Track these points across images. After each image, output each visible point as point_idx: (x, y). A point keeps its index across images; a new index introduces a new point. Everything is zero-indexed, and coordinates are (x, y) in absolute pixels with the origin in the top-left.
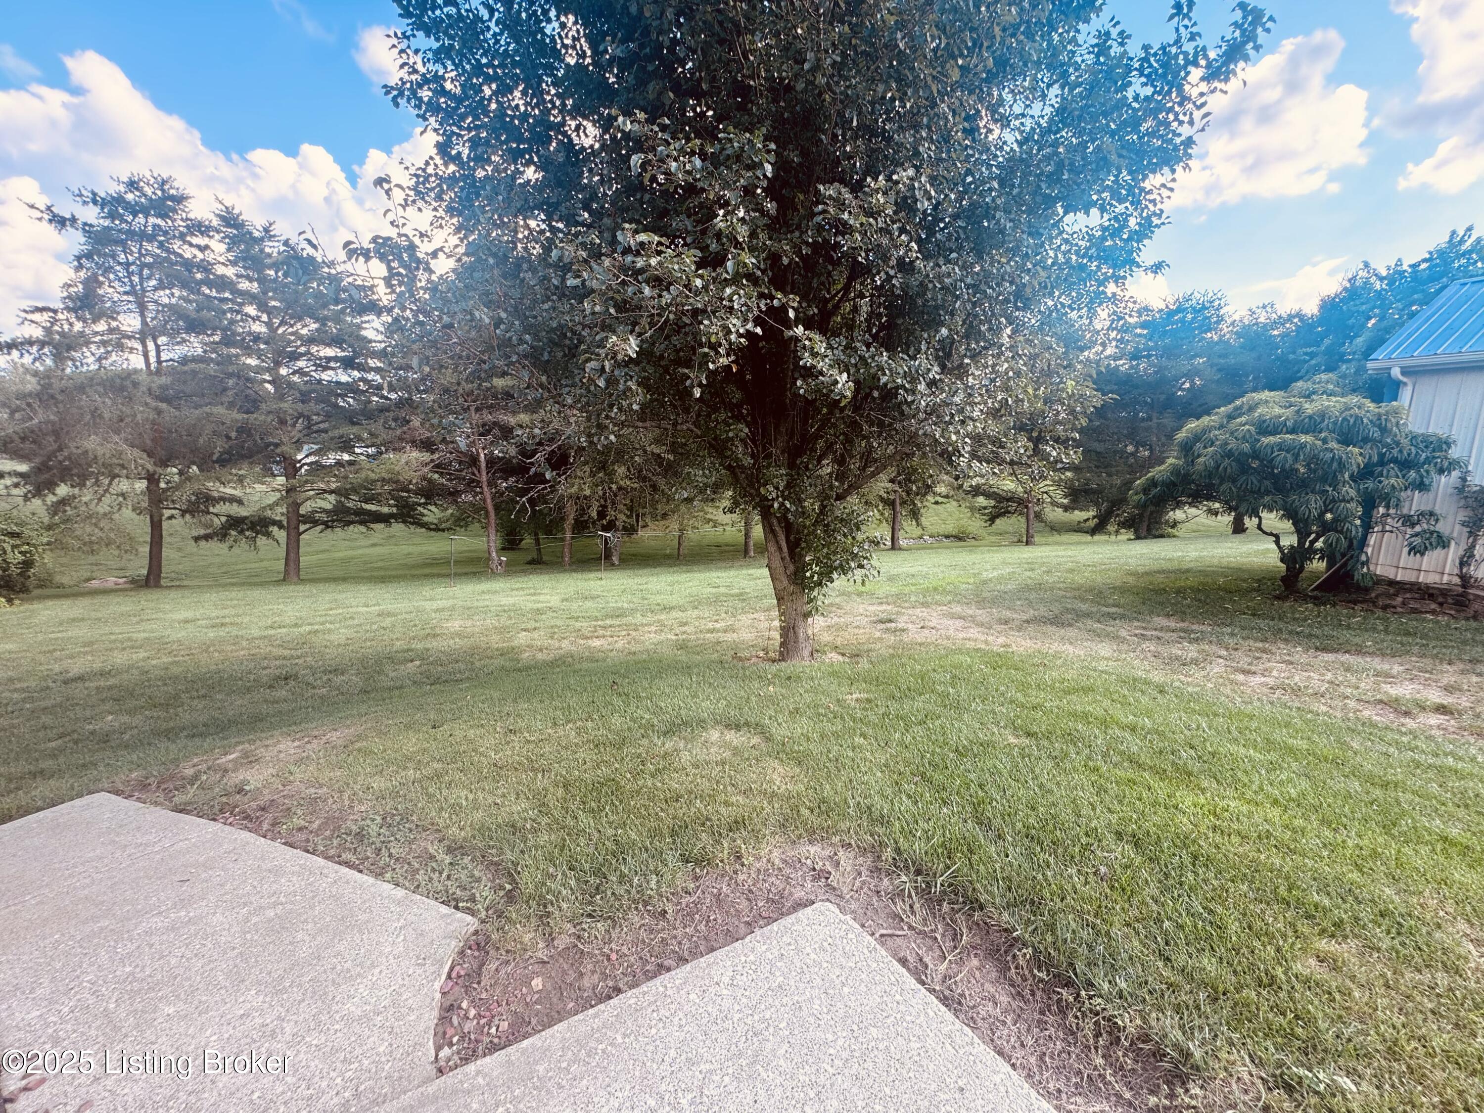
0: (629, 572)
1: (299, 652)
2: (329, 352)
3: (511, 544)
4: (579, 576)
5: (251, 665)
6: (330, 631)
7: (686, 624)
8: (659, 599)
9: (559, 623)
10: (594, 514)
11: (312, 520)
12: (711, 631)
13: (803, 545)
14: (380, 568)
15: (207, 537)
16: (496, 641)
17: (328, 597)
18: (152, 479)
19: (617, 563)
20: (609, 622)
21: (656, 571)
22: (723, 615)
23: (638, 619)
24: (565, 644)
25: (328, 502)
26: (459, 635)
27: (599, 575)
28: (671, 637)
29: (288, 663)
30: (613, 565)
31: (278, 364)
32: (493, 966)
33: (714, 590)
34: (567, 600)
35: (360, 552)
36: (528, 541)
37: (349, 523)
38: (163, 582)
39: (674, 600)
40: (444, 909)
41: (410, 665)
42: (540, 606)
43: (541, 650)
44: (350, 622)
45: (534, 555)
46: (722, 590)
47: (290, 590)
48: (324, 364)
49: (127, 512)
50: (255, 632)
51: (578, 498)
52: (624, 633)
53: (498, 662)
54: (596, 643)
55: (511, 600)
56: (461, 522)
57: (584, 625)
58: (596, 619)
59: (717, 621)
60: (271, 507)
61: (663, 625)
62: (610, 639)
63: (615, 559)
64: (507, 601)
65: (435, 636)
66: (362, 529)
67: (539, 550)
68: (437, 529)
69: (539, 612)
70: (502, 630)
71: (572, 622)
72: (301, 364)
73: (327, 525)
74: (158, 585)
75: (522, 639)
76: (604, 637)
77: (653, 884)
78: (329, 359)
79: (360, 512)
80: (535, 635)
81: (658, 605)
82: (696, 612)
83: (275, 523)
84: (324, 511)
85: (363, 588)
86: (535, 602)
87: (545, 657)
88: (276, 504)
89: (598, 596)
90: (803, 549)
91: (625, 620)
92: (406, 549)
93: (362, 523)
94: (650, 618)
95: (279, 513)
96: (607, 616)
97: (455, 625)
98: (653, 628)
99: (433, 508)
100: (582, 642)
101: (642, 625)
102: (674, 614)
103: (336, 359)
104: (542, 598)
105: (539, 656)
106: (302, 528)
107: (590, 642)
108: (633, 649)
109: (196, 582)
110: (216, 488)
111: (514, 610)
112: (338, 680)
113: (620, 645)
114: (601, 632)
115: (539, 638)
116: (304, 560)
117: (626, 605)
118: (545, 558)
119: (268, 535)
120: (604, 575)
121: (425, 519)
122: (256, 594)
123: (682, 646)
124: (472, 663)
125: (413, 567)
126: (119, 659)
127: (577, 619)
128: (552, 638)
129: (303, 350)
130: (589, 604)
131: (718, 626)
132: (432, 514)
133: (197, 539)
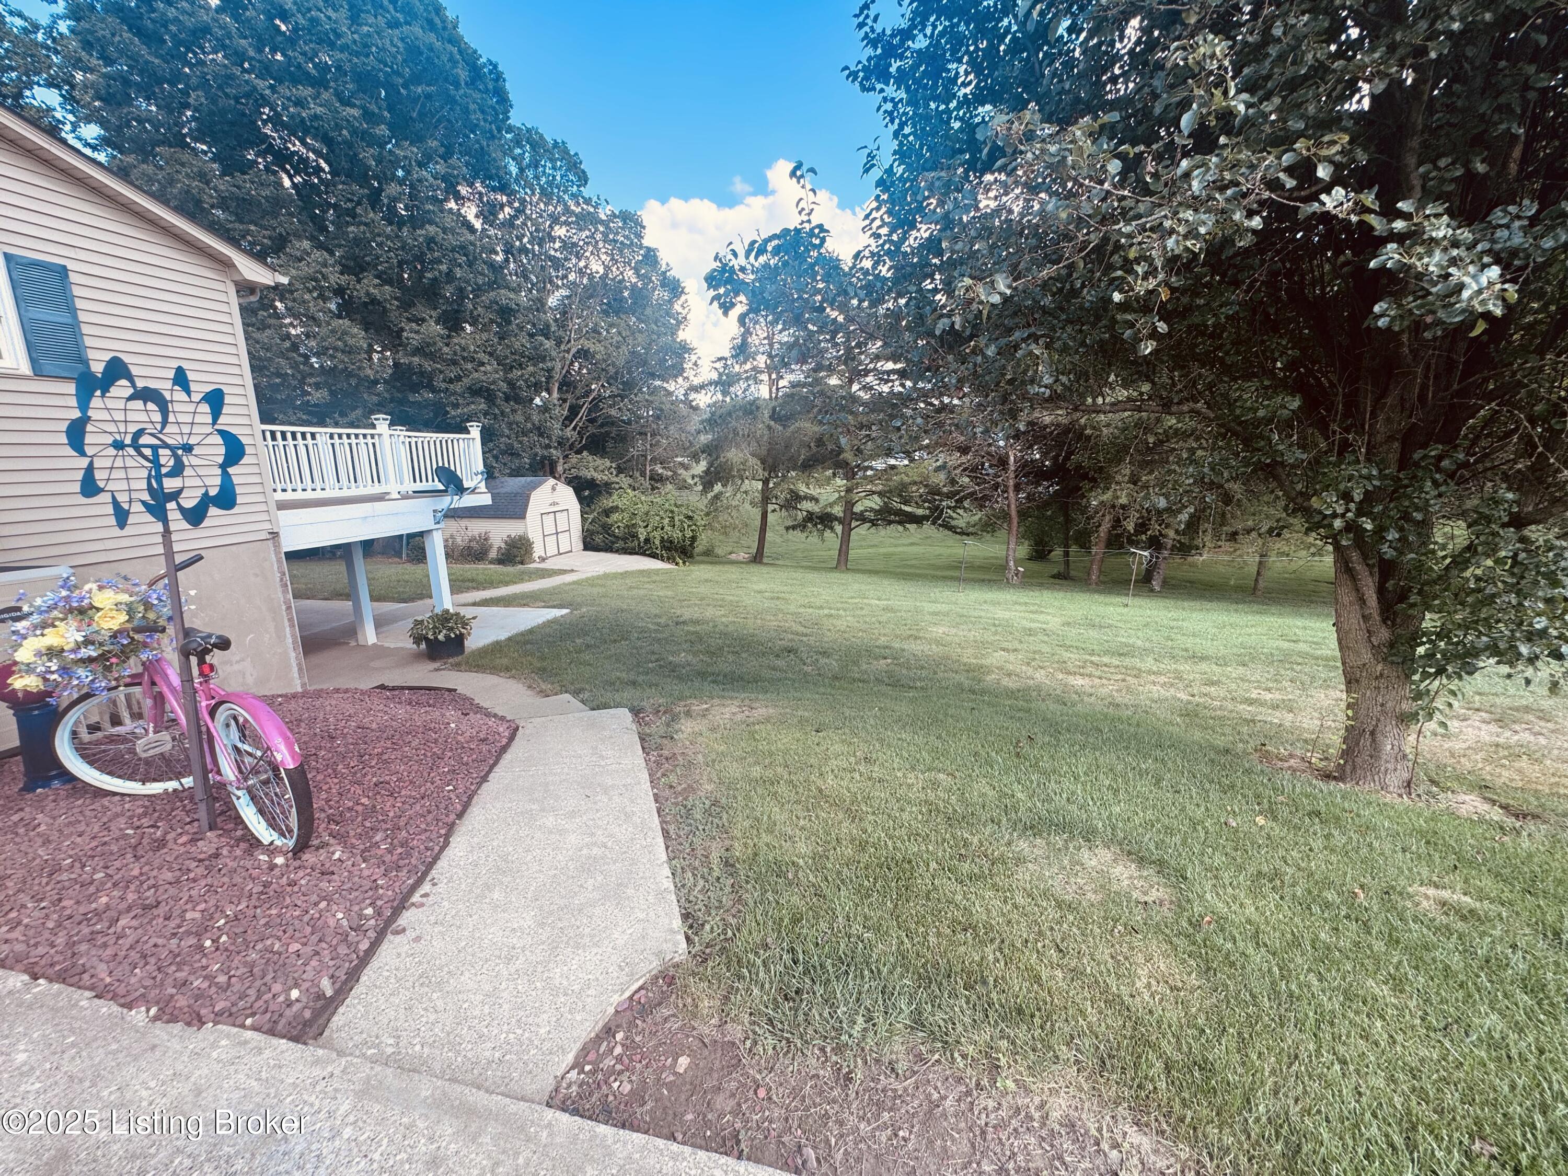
0: (1170, 603)
1: (808, 631)
2: (890, 366)
3: (1040, 554)
4: (1100, 598)
5: (774, 634)
6: (839, 617)
7: (1212, 683)
8: (1189, 642)
9: (1046, 649)
10: (1131, 528)
11: (862, 518)
12: (1251, 702)
13: (1414, 598)
14: (912, 566)
15: (794, 528)
16: (968, 657)
17: (856, 586)
18: (766, 482)
19: (1157, 588)
20: (1106, 660)
21: (1209, 605)
22: (1286, 684)
23: (1149, 663)
24: (1040, 676)
25: (875, 502)
26: (938, 642)
27: (1124, 600)
28: (1183, 696)
29: (796, 638)
30: (1152, 590)
31: (851, 382)
32: (666, 1012)
33: (1286, 645)
34: (1069, 624)
35: (900, 549)
36: (1058, 553)
37: (890, 523)
38: (765, 560)
39: (1210, 648)
40: (677, 923)
41: (882, 662)
42: (1033, 625)
43: (1009, 675)
44: (859, 612)
45: (1061, 568)
46: (1302, 647)
47: (835, 576)
48: (885, 378)
49: (747, 506)
50: (792, 608)
51: (1113, 506)
52: (1120, 677)
53: (961, 678)
54: (1078, 681)
55: (1007, 615)
56: (988, 527)
57: (1072, 657)
58: (1092, 653)
59: (1269, 690)
60: (831, 505)
61: (1180, 679)
62: (1097, 681)
63: (1156, 584)
64: (1001, 614)
65: (916, 638)
66: (900, 528)
67: (1067, 563)
68: (962, 533)
69: (1030, 632)
70: (981, 645)
71: (1059, 650)
72: (869, 379)
73: (874, 523)
74: (761, 562)
75: (996, 658)
76: (1090, 676)
77: (856, 1031)
78: (889, 373)
79: (900, 512)
80: (1012, 657)
81: (1186, 650)
82: (1241, 670)
83: (836, 519)
84: (872, 510)
85: (886, 582)
86: (1032, 621)
87: (1011, 685)
88: (835, 503)
89: (1110, 626)
90: (1413, 605)
91: (1127, 661)
92: (938, 550)
93: (900, 523)
94: (1167, 665)
95: (838, 510)
96: (1106, 652)
97: (939, 631)
98: (1162, 679)
99: (961, 511)
100: (1061, 676)
101: (1151, 672)
102: (1204, 666)
103: (893, 372)
104: (1041, 617)
105: (1006, 682)
106: (854, 524)
107: (1071, 678)
108: (1119, 700)
109: (788, 563)
110: (802, 489)
111: (1006, 627)
112: (823, 661)
113: (1104, 691)
114: (1090, 669)
115: (1014, 662)
116: (852, 554)
117: (1139, 643)
118: (1072, 573)
119: (832, 528)
120: (1130, 600)
121: (953, 523)
122: (811, 576)
123: (1190, 713)
124: (935, 673)
125: (939, 568)
126: (709, 613)
127: (1068, 648)
128: (1028, 664)
129: (871, 366)
130: (1093, 633)
131: (1268, 696)
132: (962, 519)
133: (787, 528)
